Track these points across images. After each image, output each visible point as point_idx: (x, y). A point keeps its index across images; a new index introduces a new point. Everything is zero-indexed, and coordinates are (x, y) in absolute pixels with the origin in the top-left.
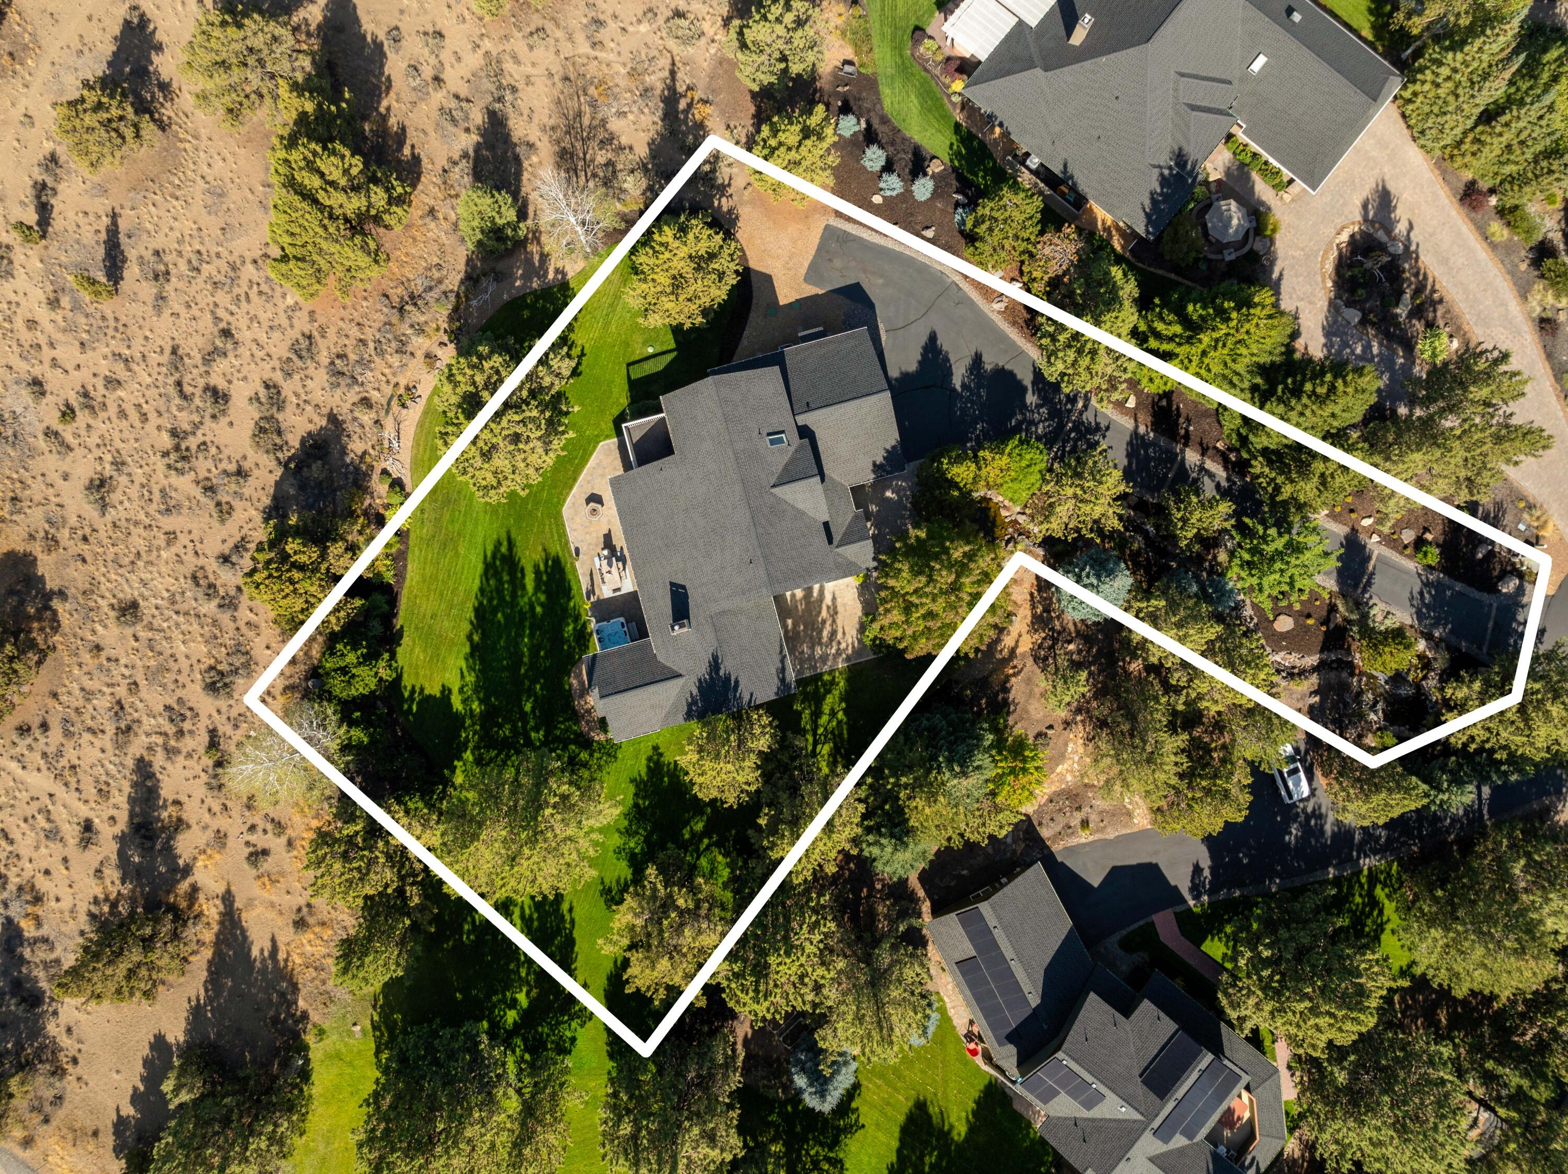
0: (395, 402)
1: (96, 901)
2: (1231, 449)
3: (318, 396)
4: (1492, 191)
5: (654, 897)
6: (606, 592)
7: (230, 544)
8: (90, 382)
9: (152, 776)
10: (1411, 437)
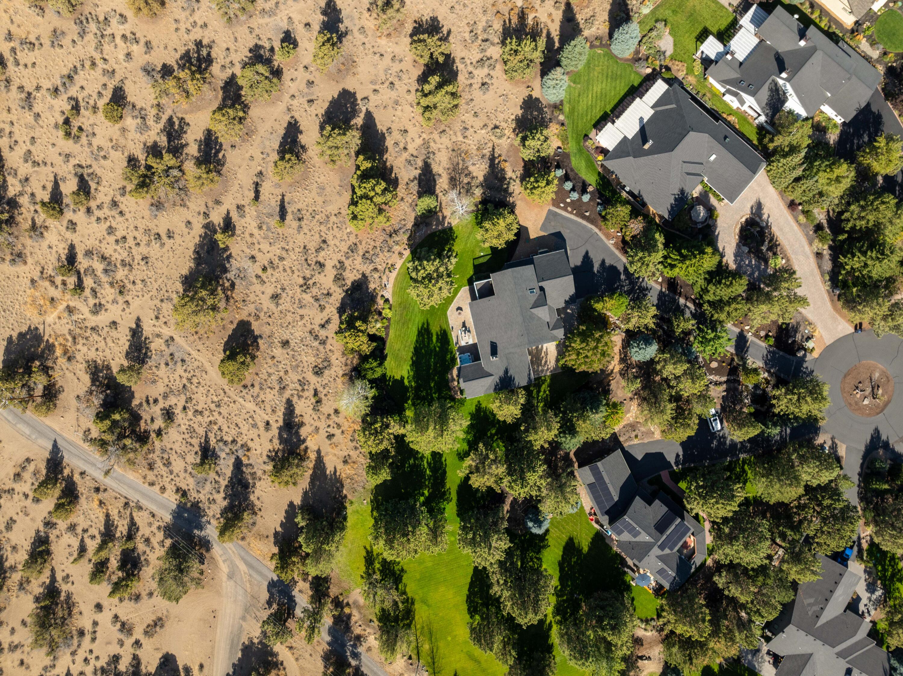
0: (387, 270)
1: (270, 451)
2: (696, 298)
3: (358, 267)
4: (800, 204)
5: (481, 454)
6: (463, 343)
7: (324, 320)
8: (273, 258)
9: (293, 405)
10: (762, 298)
